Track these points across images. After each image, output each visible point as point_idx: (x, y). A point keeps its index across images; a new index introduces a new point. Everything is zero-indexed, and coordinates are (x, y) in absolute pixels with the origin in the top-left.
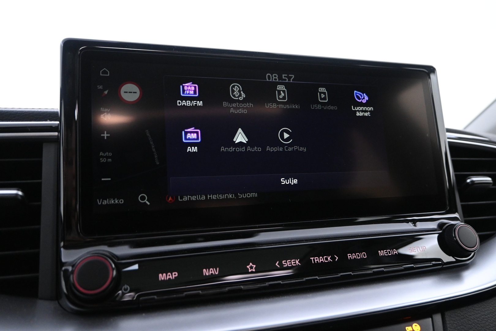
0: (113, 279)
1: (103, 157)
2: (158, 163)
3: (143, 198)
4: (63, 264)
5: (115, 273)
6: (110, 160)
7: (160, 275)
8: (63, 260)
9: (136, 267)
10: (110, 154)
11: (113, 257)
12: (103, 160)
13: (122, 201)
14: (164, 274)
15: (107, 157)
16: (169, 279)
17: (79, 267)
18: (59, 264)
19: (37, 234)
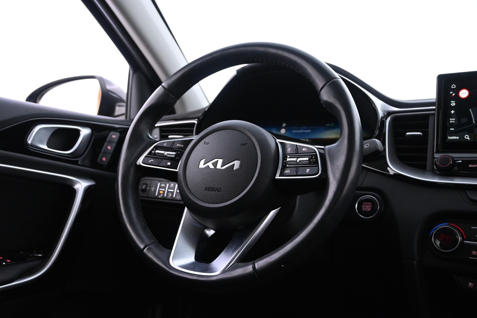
0: (450, 164)
1: (451, 120)
2: (474, 123)
3: (467, 137)
4: (435, 158)
5: (451, 162)
6: (454, 122)
7: (470, 165)
8: (435, 156)
9: (460, 161)
10: (454, 119)
11: (452, 158)
12: (451, 122)
13: (458, 138)
14: (471, 165)
15: (453, 121)
16: (473, 167)
17: (439, 159)
18: (434, 158)
19: (427, 149)
